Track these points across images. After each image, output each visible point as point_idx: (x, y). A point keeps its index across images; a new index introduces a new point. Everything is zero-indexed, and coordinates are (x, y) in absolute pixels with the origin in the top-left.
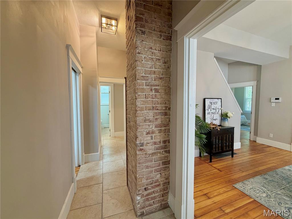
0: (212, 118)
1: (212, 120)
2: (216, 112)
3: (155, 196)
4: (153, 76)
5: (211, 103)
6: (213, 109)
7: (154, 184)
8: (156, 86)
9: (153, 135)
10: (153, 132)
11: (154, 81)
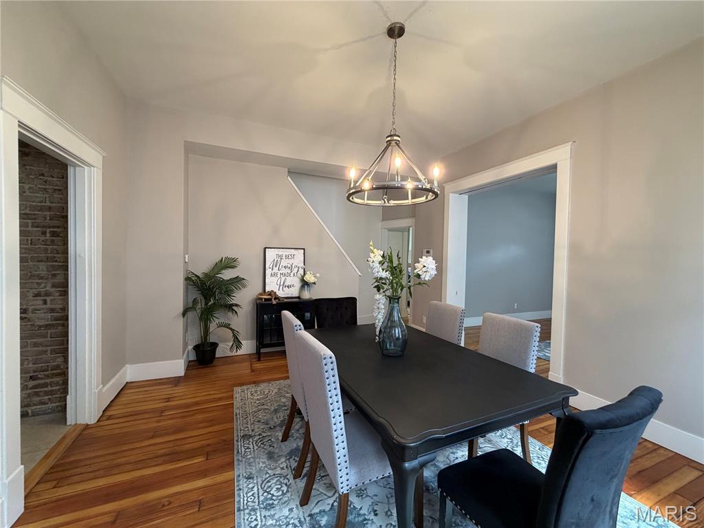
0: (282, 284)
1: (281, 287)
2: (292, 274)
3: (52, 390)
4: (48, 213)
5: (280, 257)
6: (285, 267)
7: (49, 372)
8: (54, 227)
9: (48, 299)
10: (47, 294)
11: (50, 220)
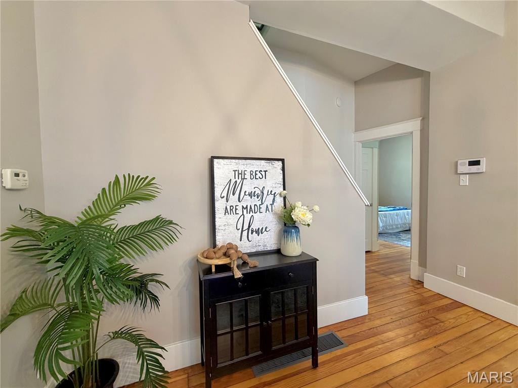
0: (246, 227)
1: (245, 233)
2: (263, 207)
5: (241, 174)
6: (250, 195)
